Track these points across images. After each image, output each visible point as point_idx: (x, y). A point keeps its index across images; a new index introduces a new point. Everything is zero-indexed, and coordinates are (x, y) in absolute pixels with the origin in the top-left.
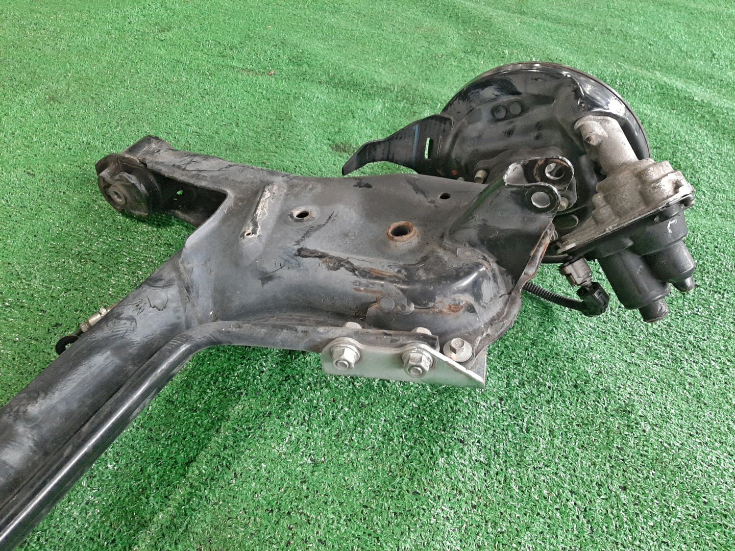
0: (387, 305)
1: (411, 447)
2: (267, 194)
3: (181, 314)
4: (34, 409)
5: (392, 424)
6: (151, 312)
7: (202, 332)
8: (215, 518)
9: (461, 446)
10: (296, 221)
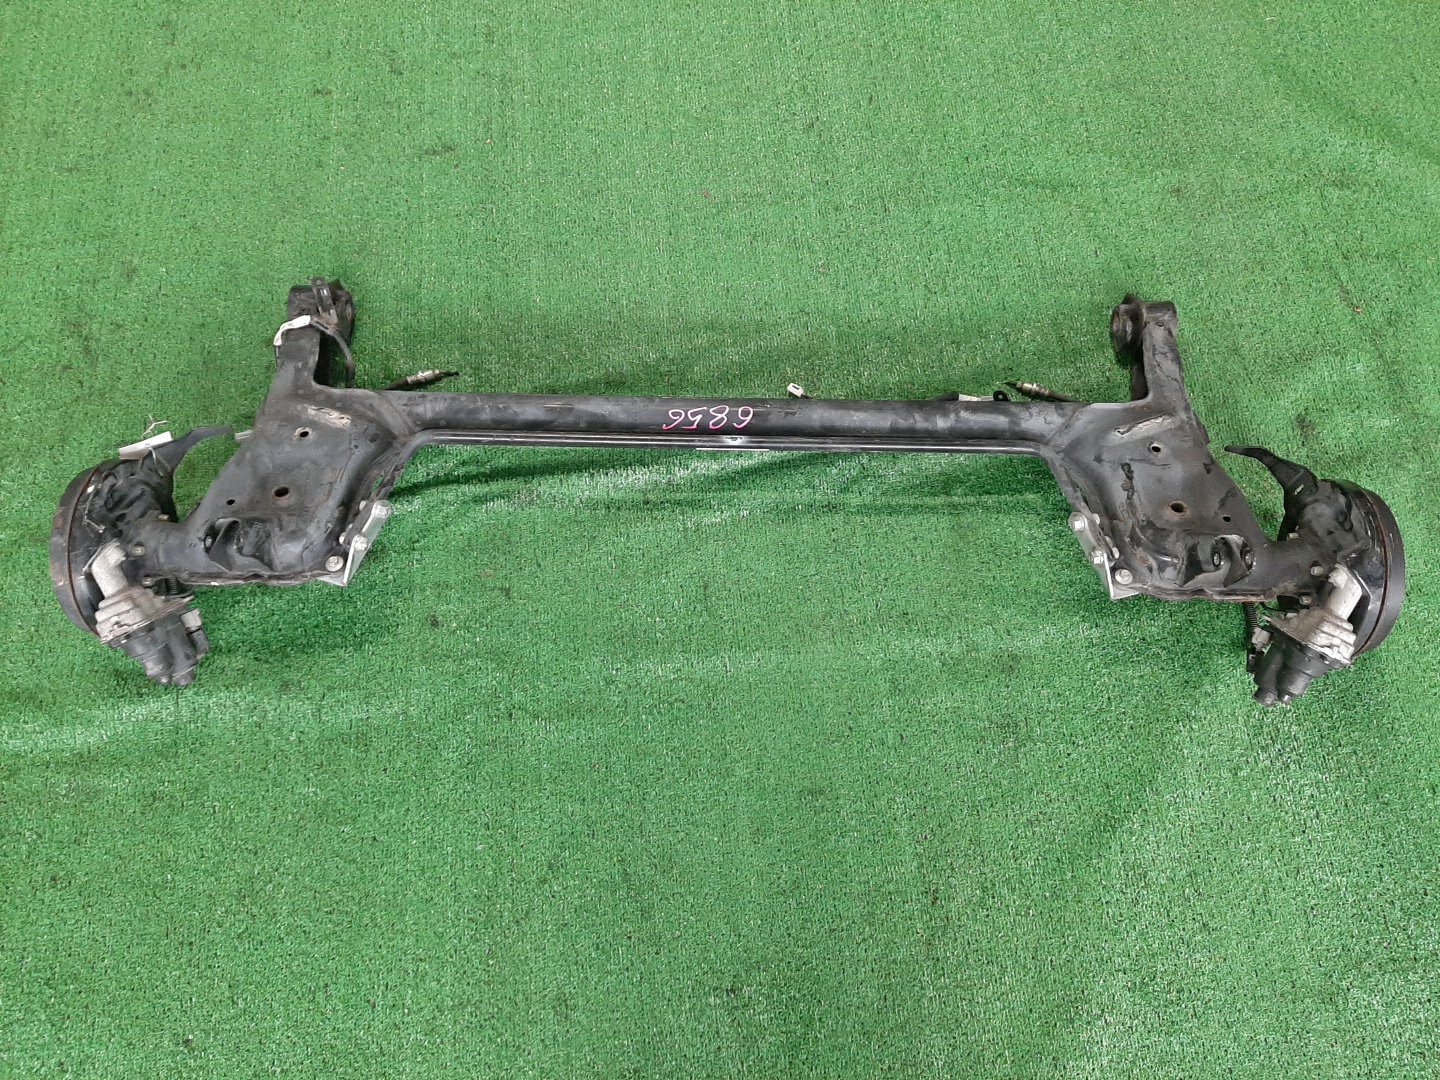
0: (1121, 526)
1: (1074, 600)
2: (1160, 420)
3: (1051, 434)
4: (964, 414)
5: (1080, 582)
6: (1041, 420)
7: (1046, 452)
8: (971, 523)
9: (1094, 626)
10: (1149, 449)
